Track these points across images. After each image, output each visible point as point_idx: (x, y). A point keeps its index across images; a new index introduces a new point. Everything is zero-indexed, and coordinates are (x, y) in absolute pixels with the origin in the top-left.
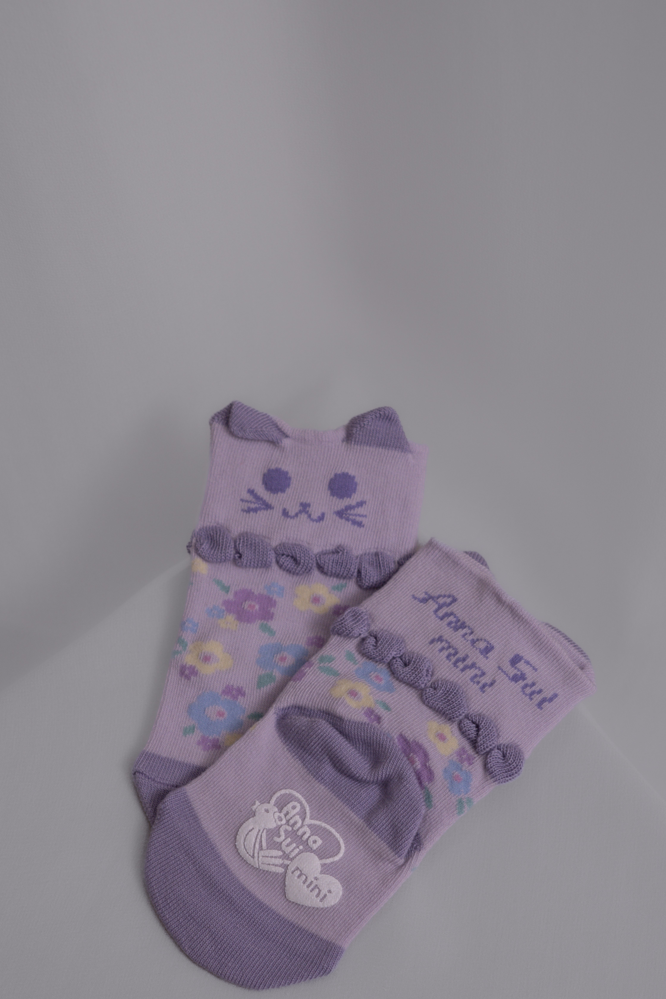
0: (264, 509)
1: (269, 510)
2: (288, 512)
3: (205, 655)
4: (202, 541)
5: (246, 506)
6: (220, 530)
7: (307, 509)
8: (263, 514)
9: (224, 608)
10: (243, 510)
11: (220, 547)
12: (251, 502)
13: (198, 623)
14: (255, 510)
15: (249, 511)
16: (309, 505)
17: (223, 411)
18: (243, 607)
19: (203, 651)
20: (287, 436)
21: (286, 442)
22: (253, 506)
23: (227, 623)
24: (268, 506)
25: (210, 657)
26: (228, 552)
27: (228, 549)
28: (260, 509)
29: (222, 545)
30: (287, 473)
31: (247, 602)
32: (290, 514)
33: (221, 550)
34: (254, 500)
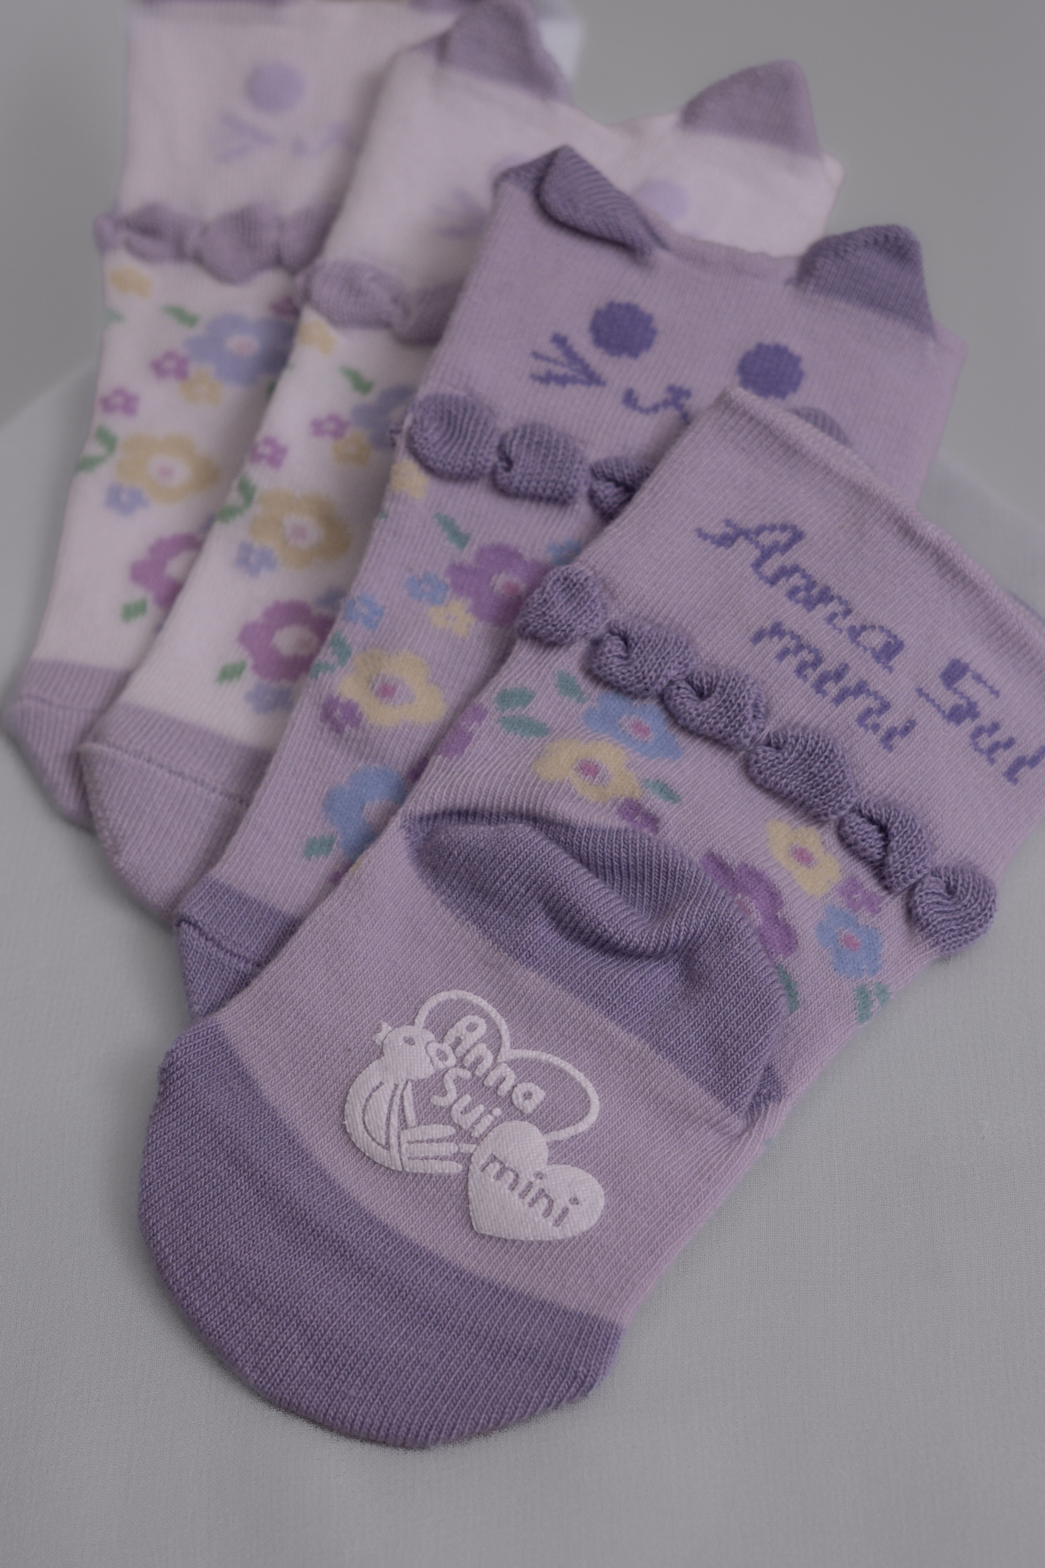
0: (583, 382)
1: (593, 388)
2: (636, 400)
3: (386, 681)
4: (426, 423)
5: (542, 368)
6: (474, 408)
7: (683, 401)
8: (576, 393)
9: (448, 580)
10: (535, 377)
11: (468, 440)
12: (555, 362)
13: (384, 607)
14: (563, 381)
15: (547, 379)
16: (688, 394)
17: (533, 164)
18: (491, 584)
19: (382, 671)
20: (663, 244)
21: (661, 256)
22: (559, 370)
23: (448, 618)
24: (592, 378)
25: (394, 689)
26: (482, 455)
27: (484, 448)
28: (573, 380)
29: (472, 438)
30: (649, 319)
31: (503, 575)
32: (640, 403)
33: (468, 449)
34: (562, 359)
